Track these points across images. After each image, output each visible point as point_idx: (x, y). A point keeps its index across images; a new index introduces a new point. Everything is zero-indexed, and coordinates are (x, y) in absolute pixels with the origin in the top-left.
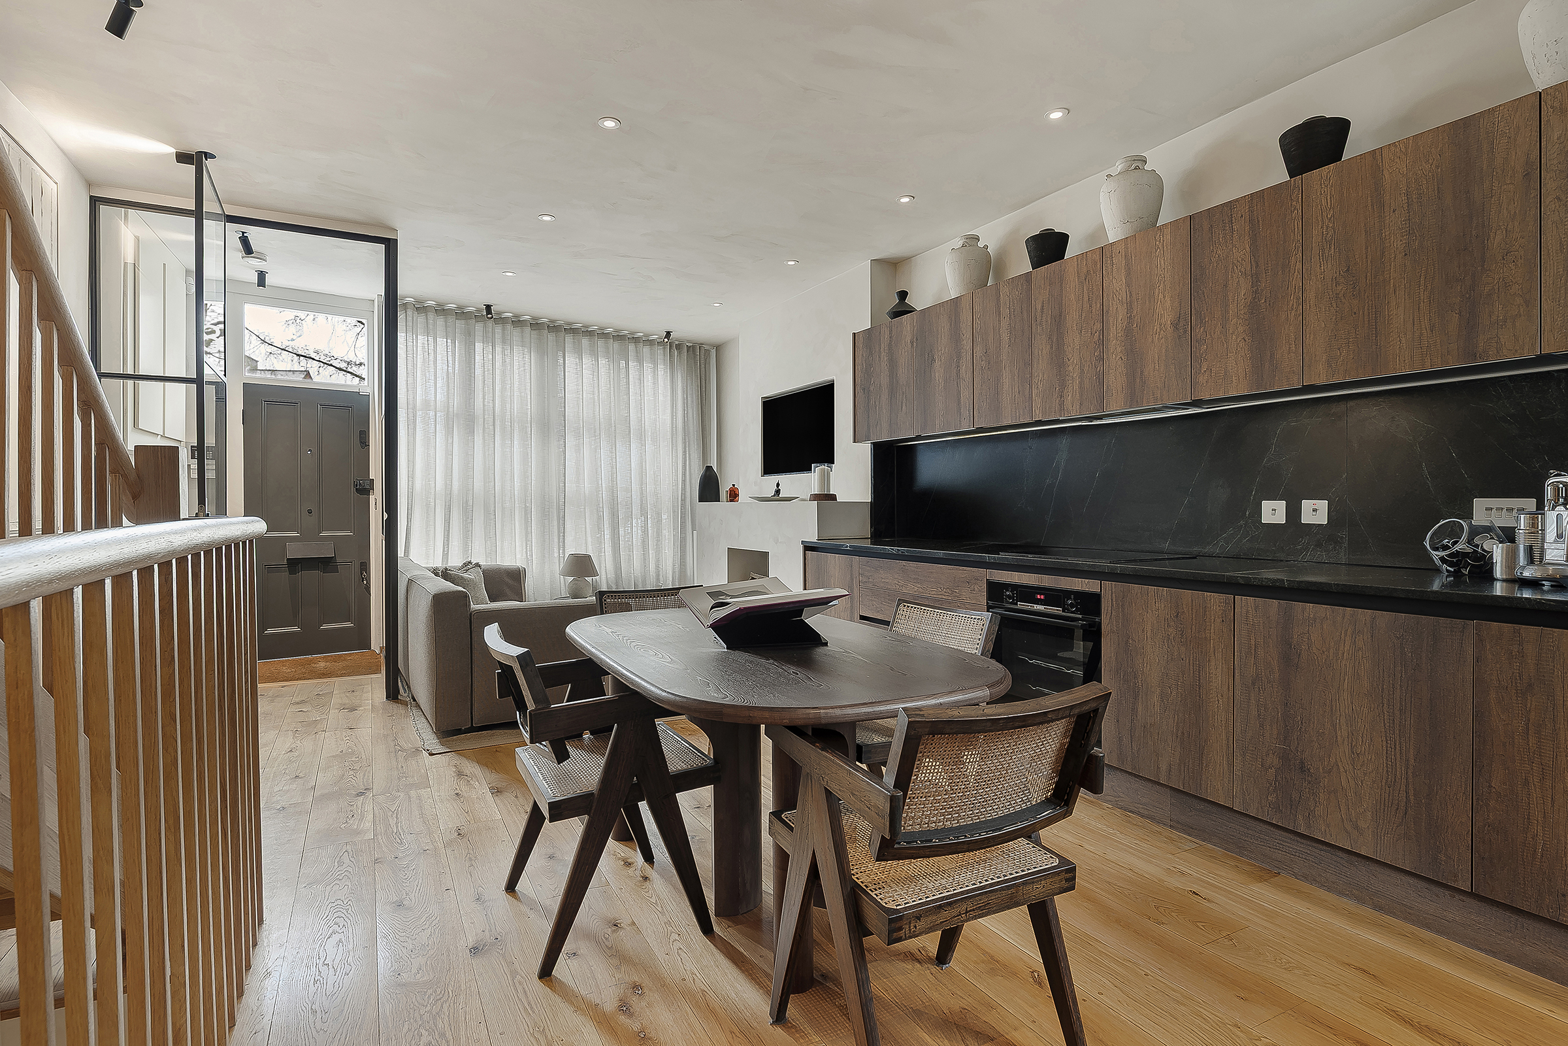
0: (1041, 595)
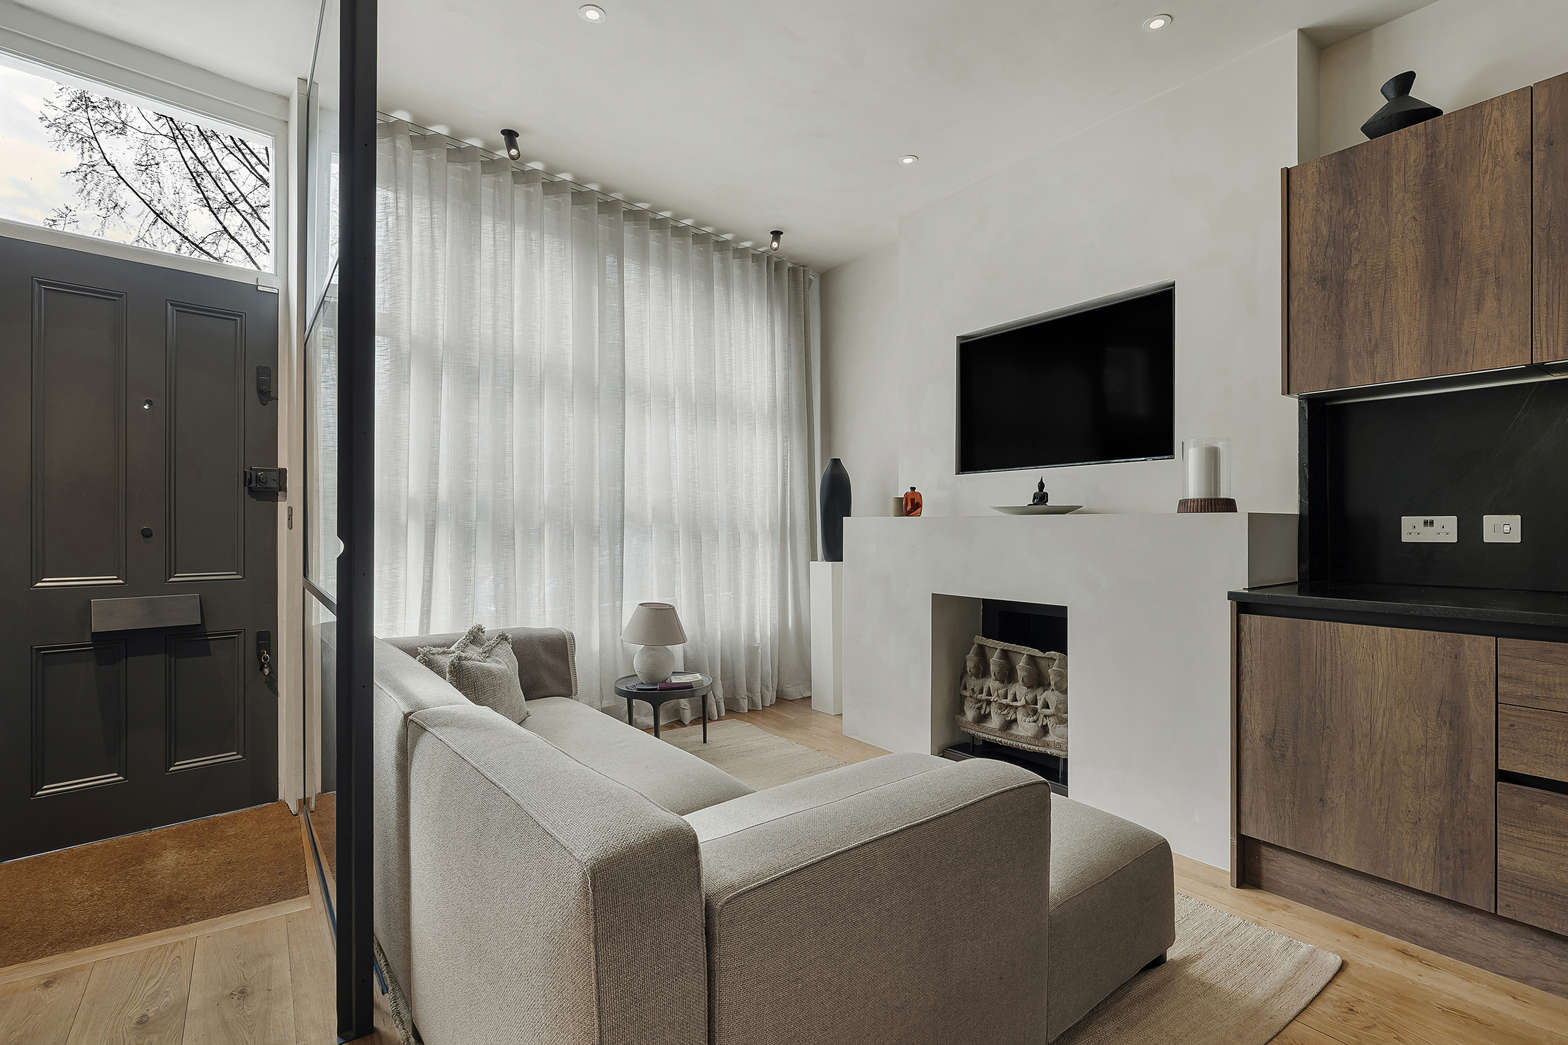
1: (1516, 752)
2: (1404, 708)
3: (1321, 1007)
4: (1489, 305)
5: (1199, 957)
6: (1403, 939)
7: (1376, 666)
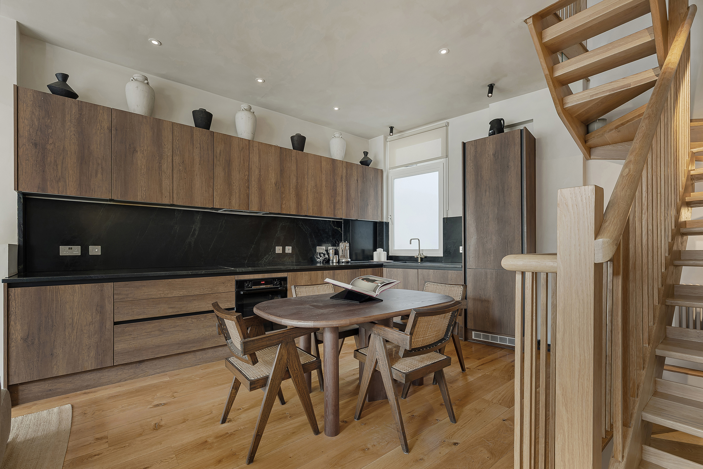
0: (263, 281)
1: (119, 315)
2: (85, 311)
3: (76, 419)
4: (99, 175)
5: (18, 435)
6: (82, 390)
7: (75, 299)
